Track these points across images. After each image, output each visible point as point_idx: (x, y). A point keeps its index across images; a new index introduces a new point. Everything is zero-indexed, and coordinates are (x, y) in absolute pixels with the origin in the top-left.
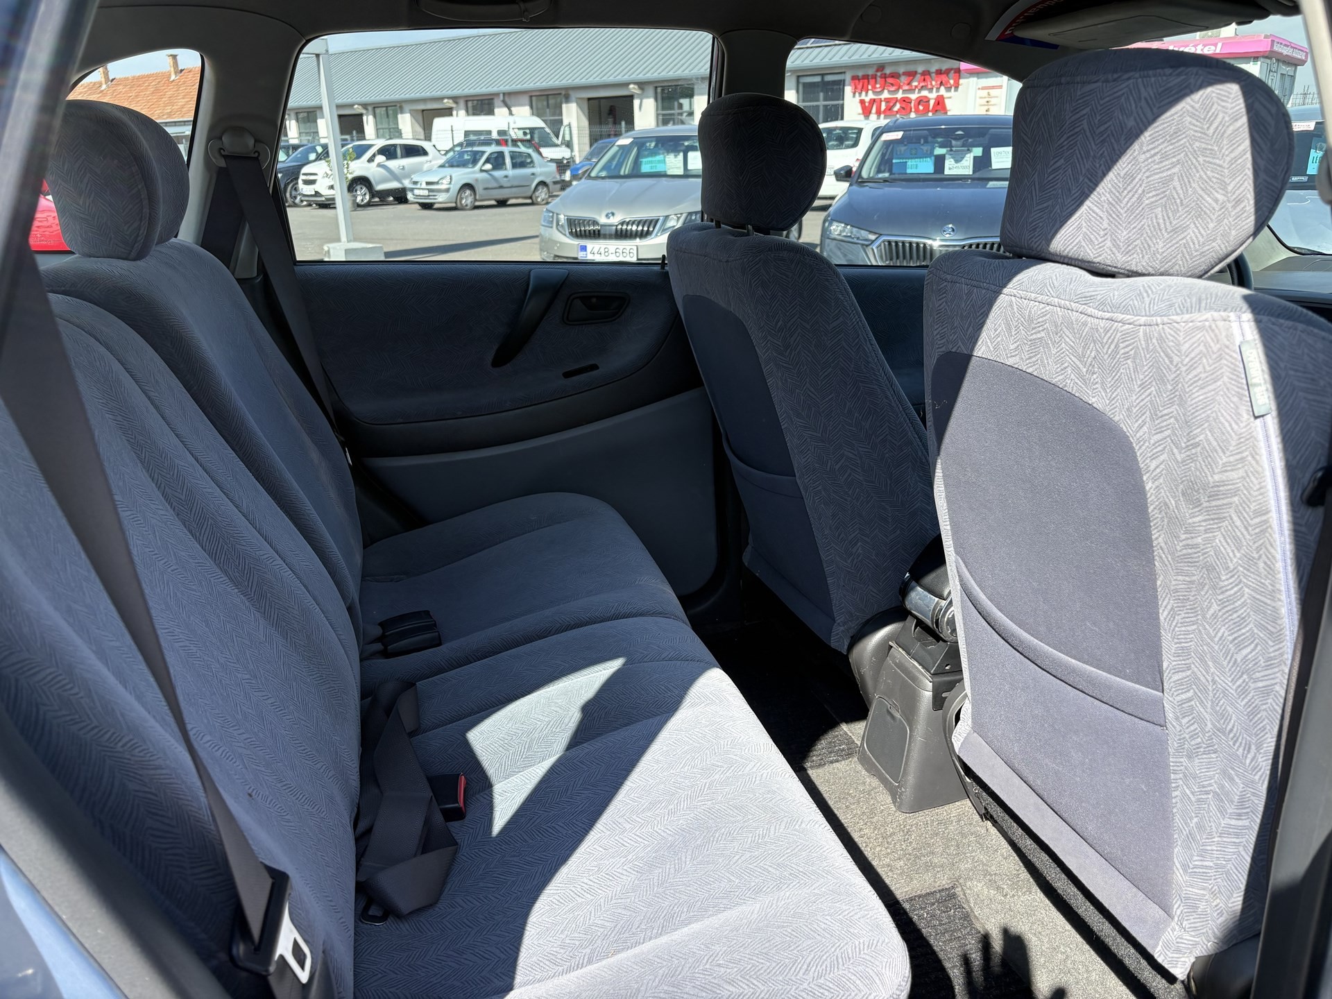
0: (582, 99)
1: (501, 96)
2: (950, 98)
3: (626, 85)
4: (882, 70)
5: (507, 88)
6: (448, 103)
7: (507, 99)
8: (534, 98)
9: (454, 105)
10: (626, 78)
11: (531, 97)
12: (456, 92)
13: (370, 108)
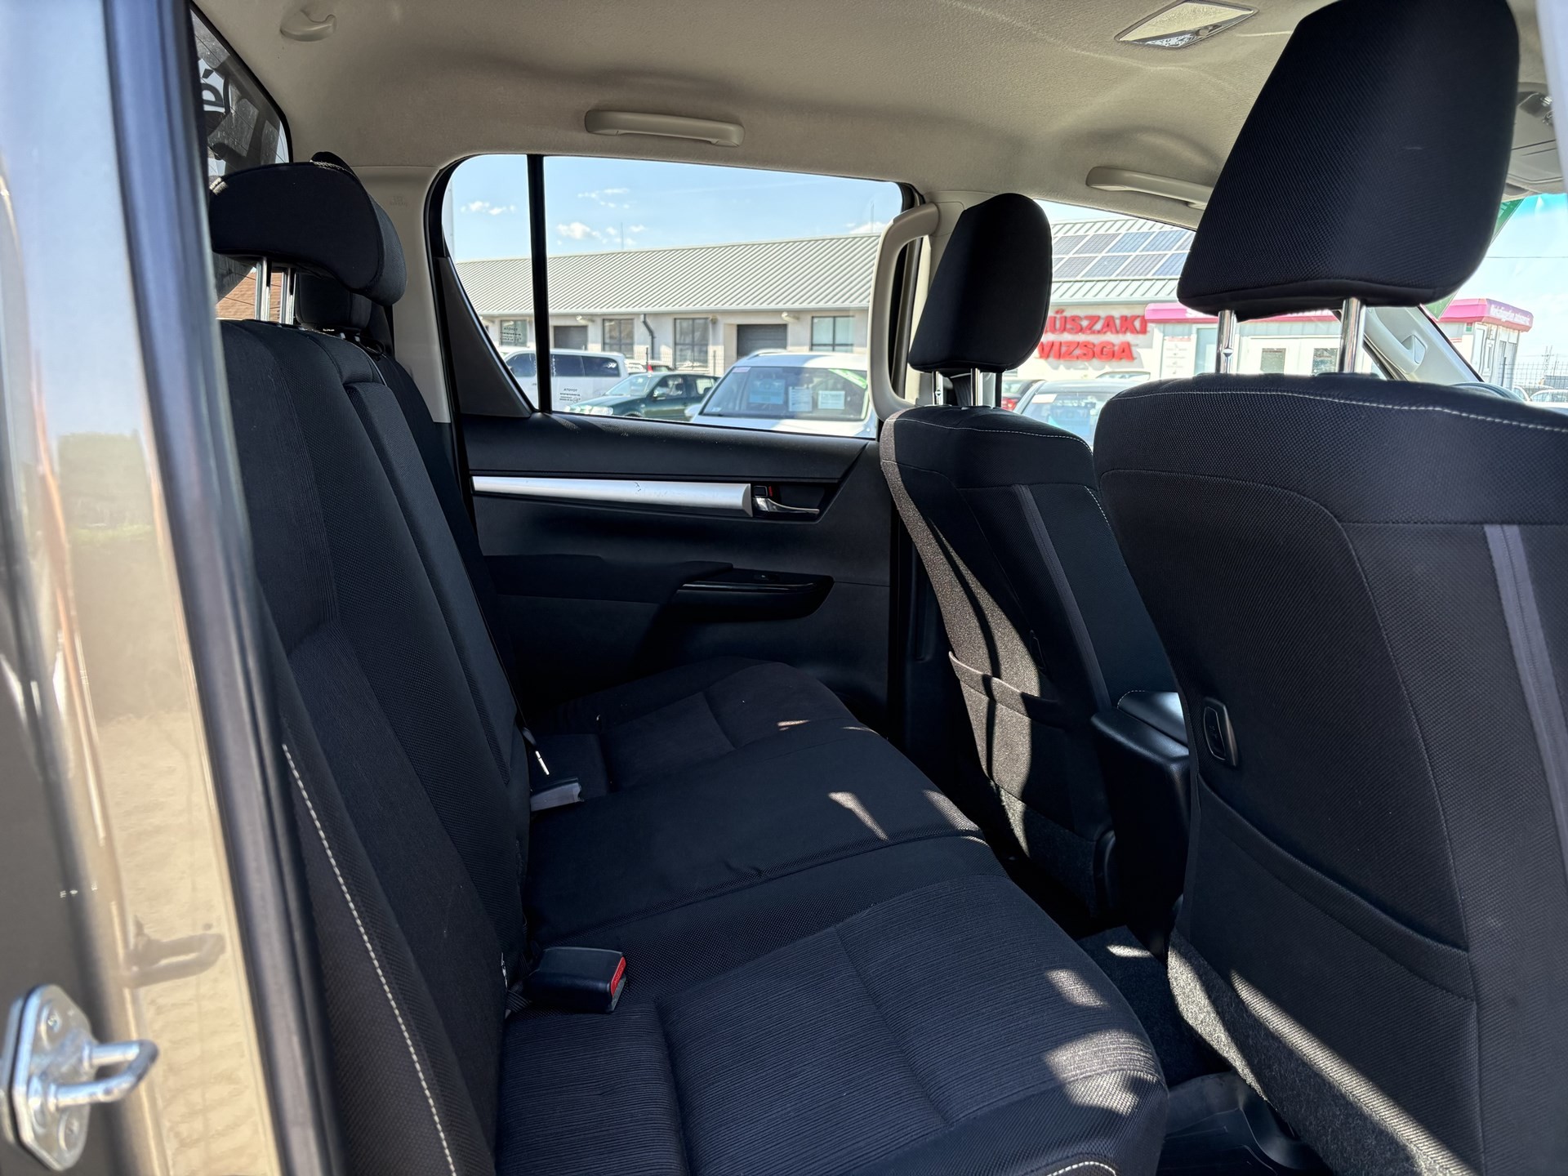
0: (732, 325)
1: (642, 316)
2: (1137, 345)
3: (780, 312)
4: (1062, 311)
5: (650, 309)
6: (580, 321)
7: (649, 321)
8: (678, 321)
9: (590, 325)
10: (780, 306)
11: (675, 319)
12: (592, 310)
13: (497, 321)
